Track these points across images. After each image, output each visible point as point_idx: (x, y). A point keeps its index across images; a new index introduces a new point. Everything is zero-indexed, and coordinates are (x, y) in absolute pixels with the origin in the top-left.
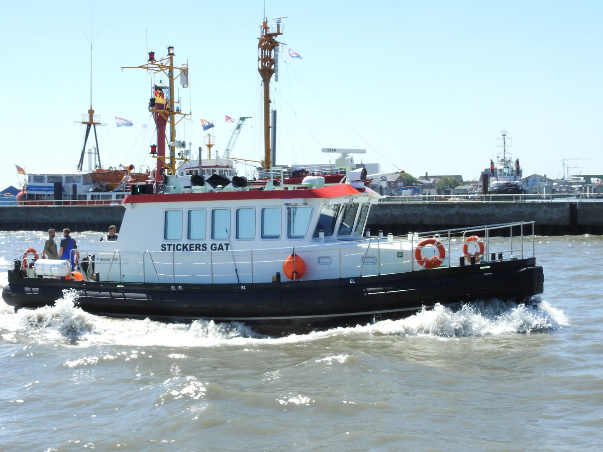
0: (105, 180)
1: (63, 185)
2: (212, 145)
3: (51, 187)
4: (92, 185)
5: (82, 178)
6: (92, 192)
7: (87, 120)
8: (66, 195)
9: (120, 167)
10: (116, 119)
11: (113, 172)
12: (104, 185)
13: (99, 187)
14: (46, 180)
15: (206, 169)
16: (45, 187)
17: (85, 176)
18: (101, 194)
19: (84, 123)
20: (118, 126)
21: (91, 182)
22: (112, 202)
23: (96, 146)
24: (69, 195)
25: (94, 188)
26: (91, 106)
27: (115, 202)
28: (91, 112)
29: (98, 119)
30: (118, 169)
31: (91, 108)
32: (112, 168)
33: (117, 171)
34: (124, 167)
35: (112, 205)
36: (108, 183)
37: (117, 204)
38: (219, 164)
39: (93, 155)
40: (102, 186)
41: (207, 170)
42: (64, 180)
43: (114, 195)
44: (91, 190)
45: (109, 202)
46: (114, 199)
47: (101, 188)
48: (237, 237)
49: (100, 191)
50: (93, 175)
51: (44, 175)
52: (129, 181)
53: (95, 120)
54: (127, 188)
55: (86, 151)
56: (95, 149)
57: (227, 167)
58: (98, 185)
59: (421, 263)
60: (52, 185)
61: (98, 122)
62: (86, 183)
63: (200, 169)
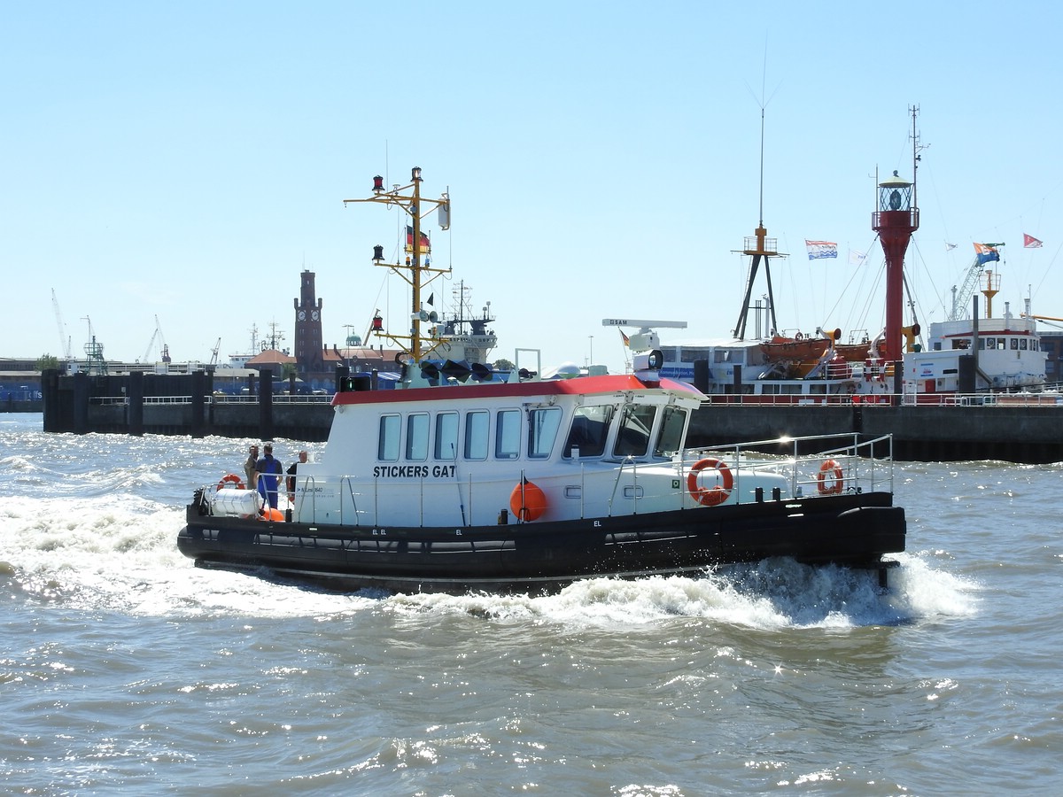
0: (787, 357)
1: (710, 366)
2: (996, 292)
3: (688, 370)
4: (764, 367)
5: (745, 354)
6: (764, 379)
7: (754, 247)
8: (714, 385)
9: (817, 333)
10: (808, 244)
11: (805, 342)
12: (786, 367)
13: (777, 371)
14: (679, 356)
15: (986, 337)
16: (677, 369)
17: (750, 349)
18: (781, 383)
19: (747, 253)
20: (811, 257)
21: (761, 359)
22: (803, 398)
23: (768, 296)
24: (721, 385)
25: (768, 373)
26: (761, 221)
27: (809, 397)
28: (761, 233)
29: (773, 245)
30: (813, 336)
31: (761, 224)
32: (801, 335)
33: (813, 340)
34: (824, 334)
35: (801, 403)
36: (792, 363)
37: (811, 403)
38: (1010, 328)
39: (763, 311)
40: (782, 369)
41: (988, 339)
42: (712, 358)
43: (806, 385)
44: (762, 375)
45: (796, 399)
46: (805, 392)
47: (780, 372)
48: (467, 455)
49: (778, 378)
50: (765, 348)
51: (675, 347)
52: (835, 358)
53: (768, 247)
54: (831, 373)
55: (752, 304)
56: (767, 299)
57: (1026, 333)
58: (775, 366)
59: (696, 496)
60: (691, 365)
61: (774, 250)
62: (752, 363)
63: (976, 338)
